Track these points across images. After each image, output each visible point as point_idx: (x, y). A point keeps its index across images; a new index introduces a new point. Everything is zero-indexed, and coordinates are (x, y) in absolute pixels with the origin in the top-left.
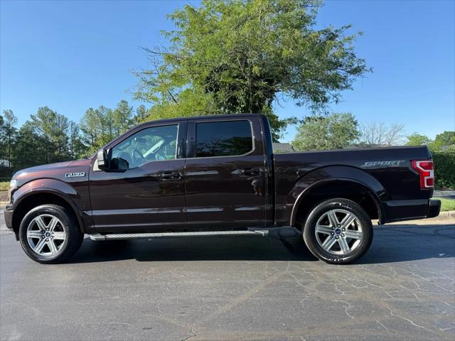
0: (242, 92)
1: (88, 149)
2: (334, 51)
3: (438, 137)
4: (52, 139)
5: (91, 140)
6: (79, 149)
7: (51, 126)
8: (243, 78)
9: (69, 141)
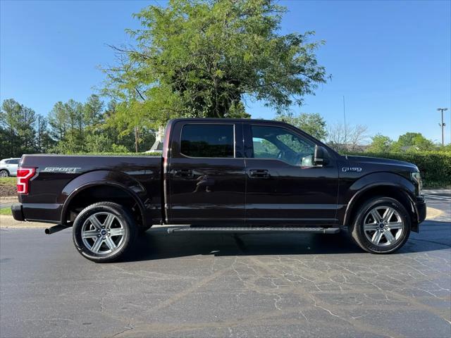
0: (208, 92)
1: (56, 144)
2: (297, 56)
3: (401, 138)
4: (18, 132)
5: (59, 135)
6: (47, 143)
7: (17, 120)
8: (210, 78)
9: (37, 135)
